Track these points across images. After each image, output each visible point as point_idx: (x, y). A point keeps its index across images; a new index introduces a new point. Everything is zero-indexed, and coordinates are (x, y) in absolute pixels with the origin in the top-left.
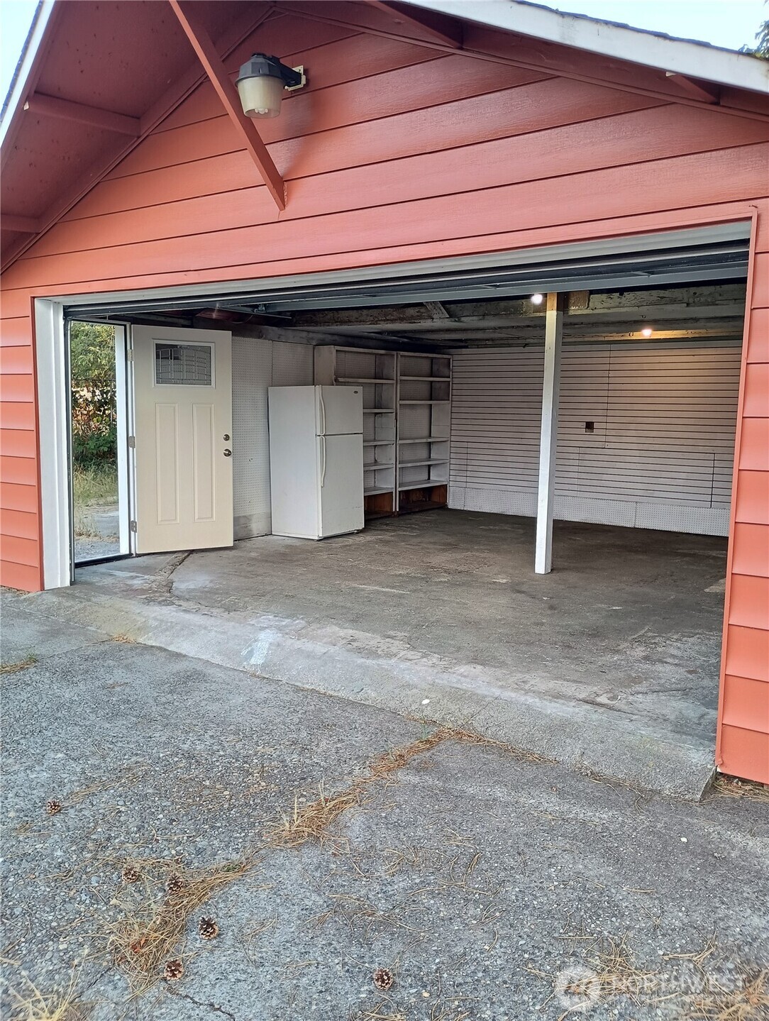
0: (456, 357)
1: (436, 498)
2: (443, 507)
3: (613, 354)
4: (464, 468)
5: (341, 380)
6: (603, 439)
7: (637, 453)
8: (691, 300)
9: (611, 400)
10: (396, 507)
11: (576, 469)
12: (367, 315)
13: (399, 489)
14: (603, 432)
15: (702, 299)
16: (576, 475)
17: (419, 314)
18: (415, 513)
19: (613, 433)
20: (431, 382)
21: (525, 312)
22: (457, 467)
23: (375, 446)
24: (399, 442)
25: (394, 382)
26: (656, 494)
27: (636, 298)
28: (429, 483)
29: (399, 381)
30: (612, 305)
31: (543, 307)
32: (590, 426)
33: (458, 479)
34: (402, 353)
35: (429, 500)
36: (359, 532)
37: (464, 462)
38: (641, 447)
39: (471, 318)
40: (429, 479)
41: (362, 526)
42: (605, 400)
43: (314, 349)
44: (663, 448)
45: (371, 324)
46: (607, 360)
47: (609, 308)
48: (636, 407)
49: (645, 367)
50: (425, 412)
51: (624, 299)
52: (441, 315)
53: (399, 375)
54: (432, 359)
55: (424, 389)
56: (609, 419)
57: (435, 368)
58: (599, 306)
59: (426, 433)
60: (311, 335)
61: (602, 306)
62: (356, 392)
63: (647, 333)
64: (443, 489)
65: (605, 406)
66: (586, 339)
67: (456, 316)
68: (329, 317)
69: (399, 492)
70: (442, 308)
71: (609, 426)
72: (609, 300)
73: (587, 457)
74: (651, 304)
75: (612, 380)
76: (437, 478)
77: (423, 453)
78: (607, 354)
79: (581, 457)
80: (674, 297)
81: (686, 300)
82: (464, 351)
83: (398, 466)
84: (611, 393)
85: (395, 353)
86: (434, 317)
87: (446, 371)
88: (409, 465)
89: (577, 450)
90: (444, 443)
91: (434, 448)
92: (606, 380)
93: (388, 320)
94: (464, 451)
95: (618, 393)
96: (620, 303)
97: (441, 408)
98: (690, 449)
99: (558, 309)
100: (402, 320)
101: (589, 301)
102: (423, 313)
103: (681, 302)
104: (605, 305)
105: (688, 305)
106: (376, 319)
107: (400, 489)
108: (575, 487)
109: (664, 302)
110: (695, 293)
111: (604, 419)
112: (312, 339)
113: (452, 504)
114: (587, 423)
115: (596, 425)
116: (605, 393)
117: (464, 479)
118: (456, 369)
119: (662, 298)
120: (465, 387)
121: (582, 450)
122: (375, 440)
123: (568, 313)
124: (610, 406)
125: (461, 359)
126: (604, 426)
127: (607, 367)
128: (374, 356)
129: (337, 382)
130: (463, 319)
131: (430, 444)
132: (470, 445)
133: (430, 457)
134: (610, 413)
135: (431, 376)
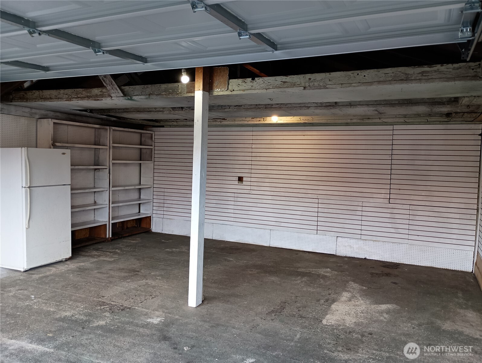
0: (156, 133)
1: (144, 225)
2: (148, 231)
3: (254, 133)
4: (162, 205)
5: (58, 144)
6: (249, 188)
7: (270, 197)
8: (307, 85)
9: (253, 163)
10: (109, 234)
11: (232, 207)
12: (64, 94)
13: (111, 222)
14: (249, 183)
15: (316, 84)
16: (232, 211)
17: (101, 93)
18: (124, 237)
19: (255, 184)
20: (141, 149)
21: (180, 93)
22: (157, 205)
23: (95, 192)
24: (112, 189)
25: (108, 147)
26: (283, 224)
27: (264, 82)
28: (139, 215)
29: (111, 147)
30: (247, 88)
31: (191, 88)
32: (240, 179)
33: (159, 212)
34: (113, 128)
35: (140, 226)
36: (67, 260)
37: (162, 201)
38: (272, 193)
39: (140, 97)
40: (139, 212)
41: (69, 255)
42: (250, 163)
43: (37, 121)
44: (286, 194)
45: (66, 101)
46: (251, 137)
47: (244, 90)
48: (269, 168)
49: (274, 142)
50: (137, 168)
51: (255, 83)
52: (117, 94)
53: (111, 142)
54: (141, 134)
55: (136, 153)
56: (253, 175)
57: (143, 139)
58: (236, 88)
59: (137, 182)
60: (34, 111)
61: (239, 89)
62: (64, 154)
63: (275, 119)
64: (148, 219)
65: (250, 167)
66: (236, 123)
67: (129, 96)
68: (36, 95)
69: (112, 224)
70: (118, 89)
71: (253, 179)
72: (244, 84)
73: (239, 199)
74: (276, 87)
75: (254, 150)
76: (145, 211)
77: (135, 195)
78: (251, 133)
79: (236, 199)
80: (294, 82)
81: (303, 84)
82: (162, 129)
83: (111, 205)
84: (254, 159)
85: (108, 127)
86: (112, 95)
87: (149, 142)
88: (121, 204)
89: (233, 195)
90: (149, 189)
91: (142, 191)
92: (250, 150)
93: (79, 98)
94: (162, 194)
95: (258, 159)
96: (252, 86)
97: (147, 166)
98: (303, 195)
99: (204, 90)
100: (88, 97)
101: (228, 84)
102: (104, 92)
103: (299, 86)
104: (241, 88)
105: (305, 88)
106: (70, 97)
107: (113, 222)
108: (232, 219)
109: (286, 86)
110: (310, 79)
111: (249, 175)
112: (36, 114)
113: (155, 228)
114: (239, 177)
115: (244, 179)
116: (250, 158)
117: (162, 212)
118: (156, 141)
119: (284, 82)
120: (163, 152)
121: (236, 195)
122: (94, 188)
123: (212, 94)
124: (253, 167)
125: (159, 134)
126: (249, 179)
127: (251, 142)
128: (94, 129)
129: (54, 146)
130: (134, 98)
131: (140, 189)
132: (166, 190)
133: (140, 198)
134: (253, 171)
135: (141, 145)
